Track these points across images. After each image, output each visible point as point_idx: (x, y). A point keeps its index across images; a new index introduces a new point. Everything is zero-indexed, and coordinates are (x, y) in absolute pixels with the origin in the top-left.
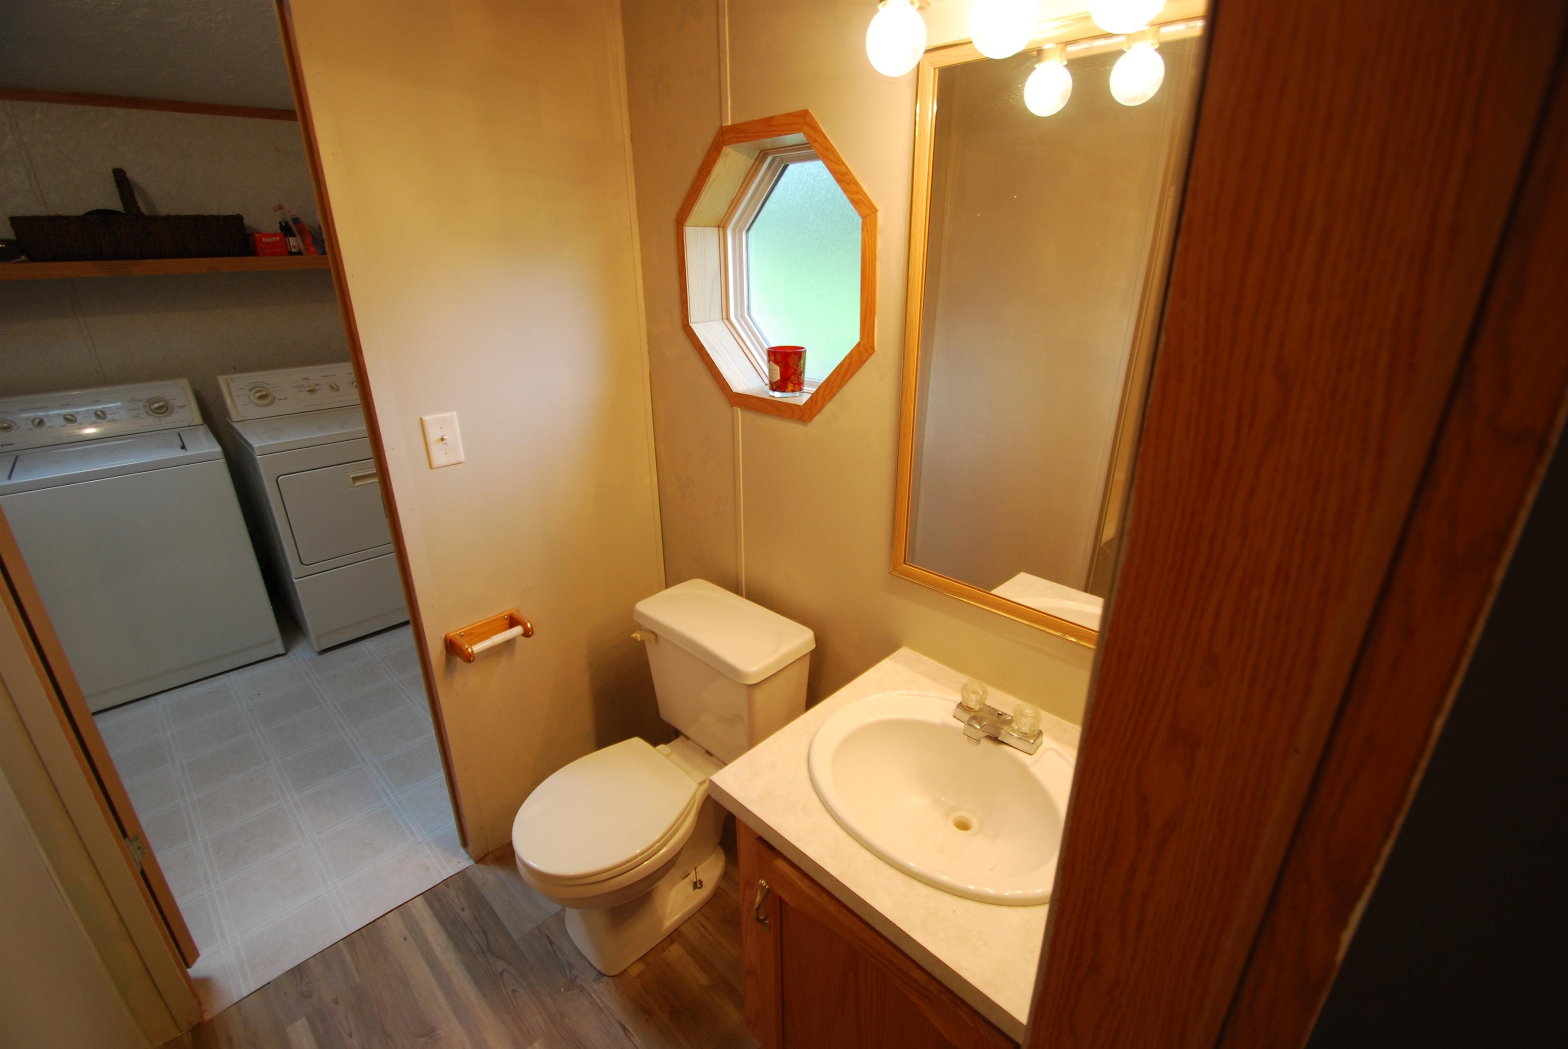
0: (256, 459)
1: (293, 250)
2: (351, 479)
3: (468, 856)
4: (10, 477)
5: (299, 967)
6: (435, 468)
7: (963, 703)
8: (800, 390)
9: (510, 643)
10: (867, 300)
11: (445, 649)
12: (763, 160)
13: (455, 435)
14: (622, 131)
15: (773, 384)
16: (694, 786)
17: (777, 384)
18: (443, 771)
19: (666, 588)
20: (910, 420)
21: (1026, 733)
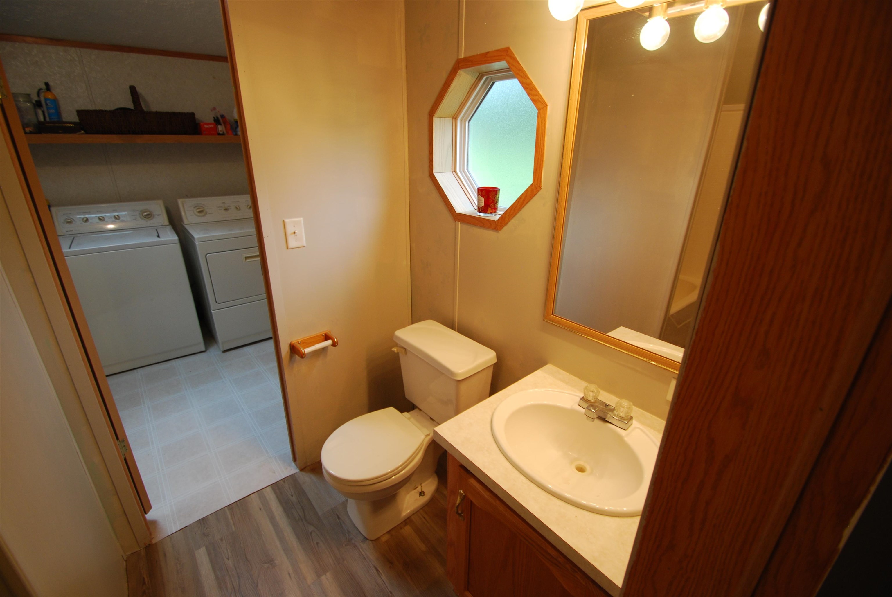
0: (195, 244)
1: (220, 133)
2: (244, 258)
3: (296, 467)
4: (70, 248)
5: (203, 519)
6: (290, 249)
7: (584, 397)
8: (495, 212)
9: (324, 349)
10: (538, 159)
11: (290, 350)
12: (480, 79)
13: (301, 231)
14: (401, 63)
15: (480, 208)
16: (423, 437)
17: (482, 208)
18: (285, 420)
19: (412, 324)
20: (560, 229)
21: (623, 417)
